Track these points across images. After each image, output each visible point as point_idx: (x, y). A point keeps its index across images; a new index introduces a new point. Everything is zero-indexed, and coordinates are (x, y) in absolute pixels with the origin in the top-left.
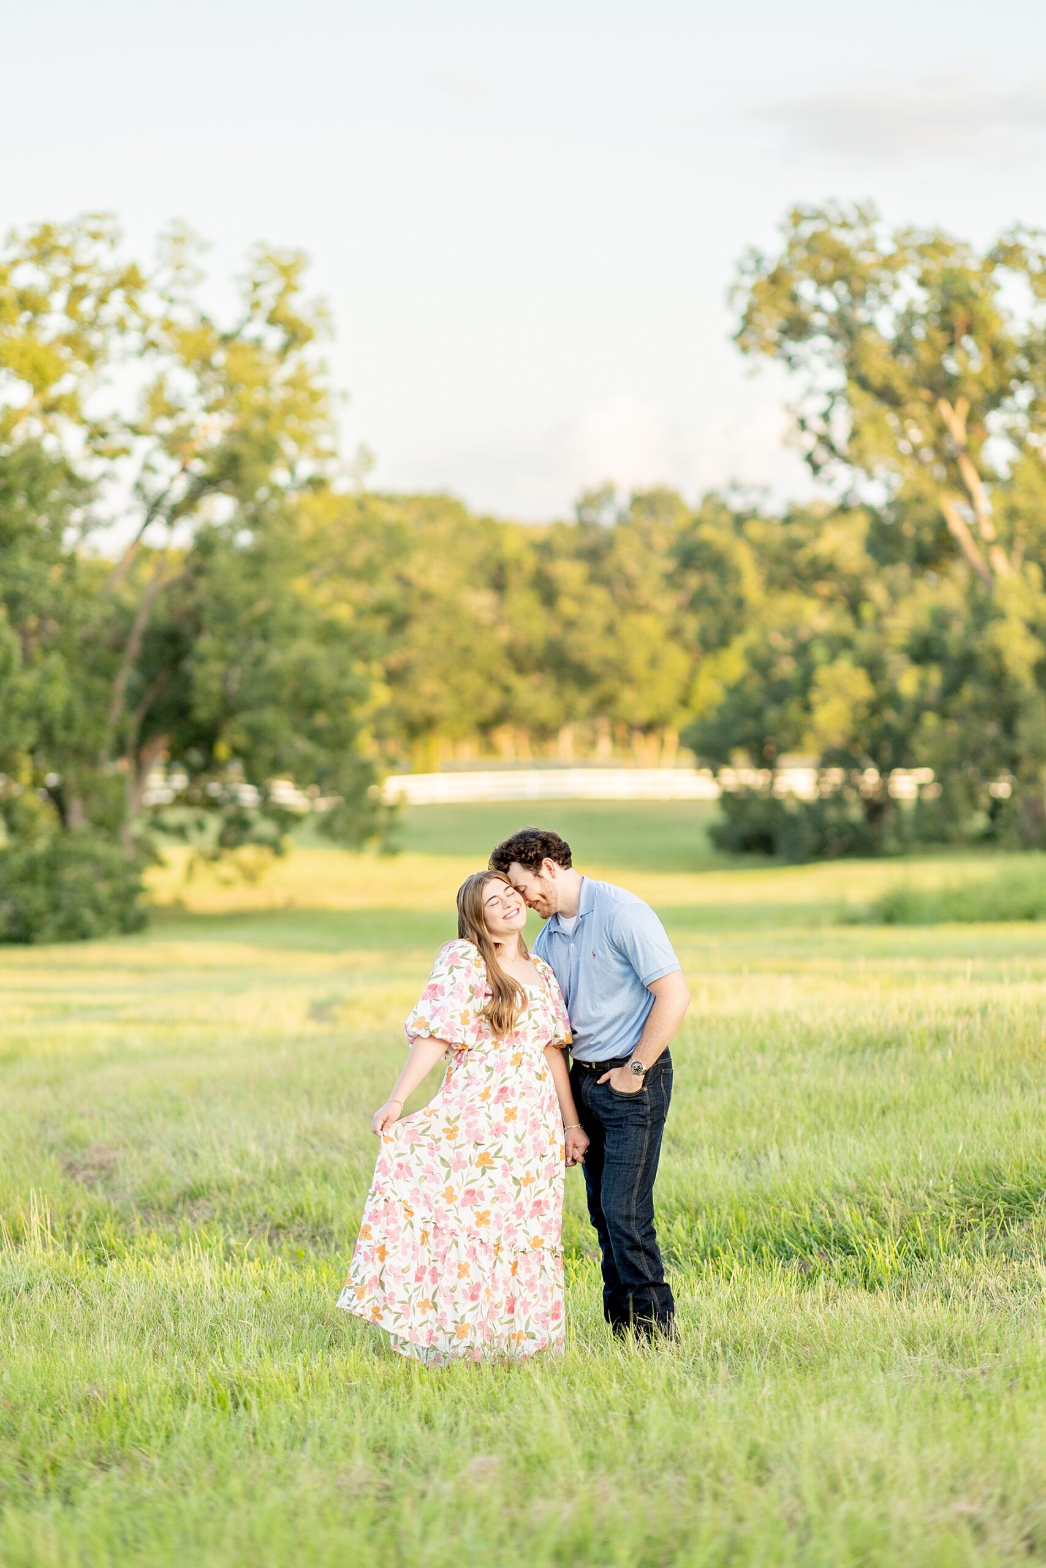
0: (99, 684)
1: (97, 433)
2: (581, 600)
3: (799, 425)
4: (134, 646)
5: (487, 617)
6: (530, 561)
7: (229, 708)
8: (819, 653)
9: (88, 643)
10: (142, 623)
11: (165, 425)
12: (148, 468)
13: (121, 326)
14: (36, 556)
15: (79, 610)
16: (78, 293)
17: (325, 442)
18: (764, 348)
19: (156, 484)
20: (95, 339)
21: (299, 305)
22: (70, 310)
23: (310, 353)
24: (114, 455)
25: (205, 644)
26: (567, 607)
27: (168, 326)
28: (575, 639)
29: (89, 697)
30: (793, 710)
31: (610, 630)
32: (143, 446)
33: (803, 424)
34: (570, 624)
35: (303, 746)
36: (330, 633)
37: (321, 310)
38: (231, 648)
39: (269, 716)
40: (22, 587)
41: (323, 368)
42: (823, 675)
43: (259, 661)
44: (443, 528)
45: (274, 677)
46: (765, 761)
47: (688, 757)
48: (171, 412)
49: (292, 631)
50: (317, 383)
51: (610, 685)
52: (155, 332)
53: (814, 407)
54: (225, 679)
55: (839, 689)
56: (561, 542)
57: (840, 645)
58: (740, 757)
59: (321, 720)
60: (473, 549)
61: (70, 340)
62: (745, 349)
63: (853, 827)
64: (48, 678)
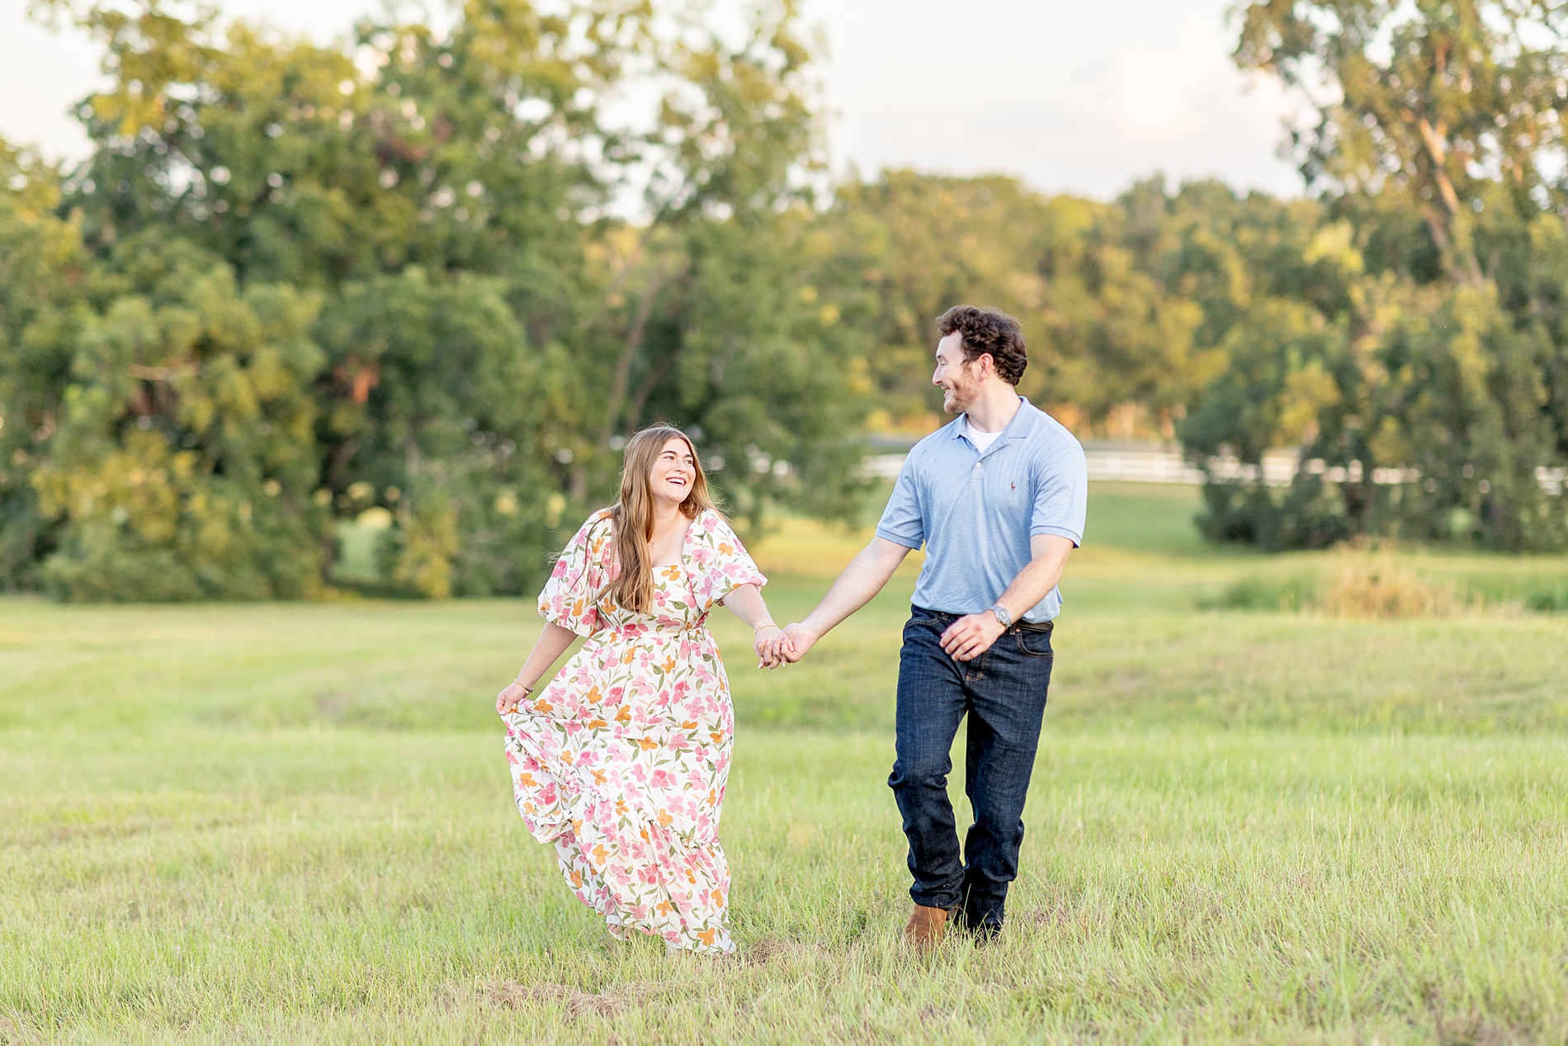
0: (602, 371)
1: (611, 142)
2: (1124, 286)
3: (1291, 138)
4: (637, 336)
5: (1033, 302)
6: (1078, 247)
7: (713, 394)
8: (1294, 356)
9: (593, 332)
10: (643, 315)
11: (675, 135)
12: (657, 175)
13: (635, 49)
14: (548, 256)
15: (581, 304)
16: (598, 18)
17: (818, 156)
18: (1262, 65)
19: (664, 190)
20: (612, 58)
21: (800, 32)
22: (592, 33)
23: (808, 72)
24: (624, 161)
25: (693, 338)
26: (1112, 293)
27: (680, 46)
28: (1116, 326)
29: (591, 380)
30: (1267, 410)
31: (1152, 316)
32: (653, 154)
33: (1295, 137)
34: (1115, 311)
35: (776, 432)
36: (806, 331)
37: (820, 34)
38: (717, 342)
39: (747, 405)
40: (531, 284)
41: (820, 87)
42: (1294, 378)
43: (741, 353)
44: (995, 212)
45: (751, 370)
46: (1250, 456)
47: (1178, 448)
48: (684, 120)
49: (770, 329)
50: (811, 103)
51: (1150, 372)
52: (666, 52)
53: (1308, 120)
54: (709, 369)
55: (1306, 392)
56: (1109, 229)
57: (1312, 348)
58: (1226, 449)
59: (796, 409)
60: (1024, 233)
61: (590, 61)
62: (1240, 65)
63: (1334, 518)
64: (548, 366)
